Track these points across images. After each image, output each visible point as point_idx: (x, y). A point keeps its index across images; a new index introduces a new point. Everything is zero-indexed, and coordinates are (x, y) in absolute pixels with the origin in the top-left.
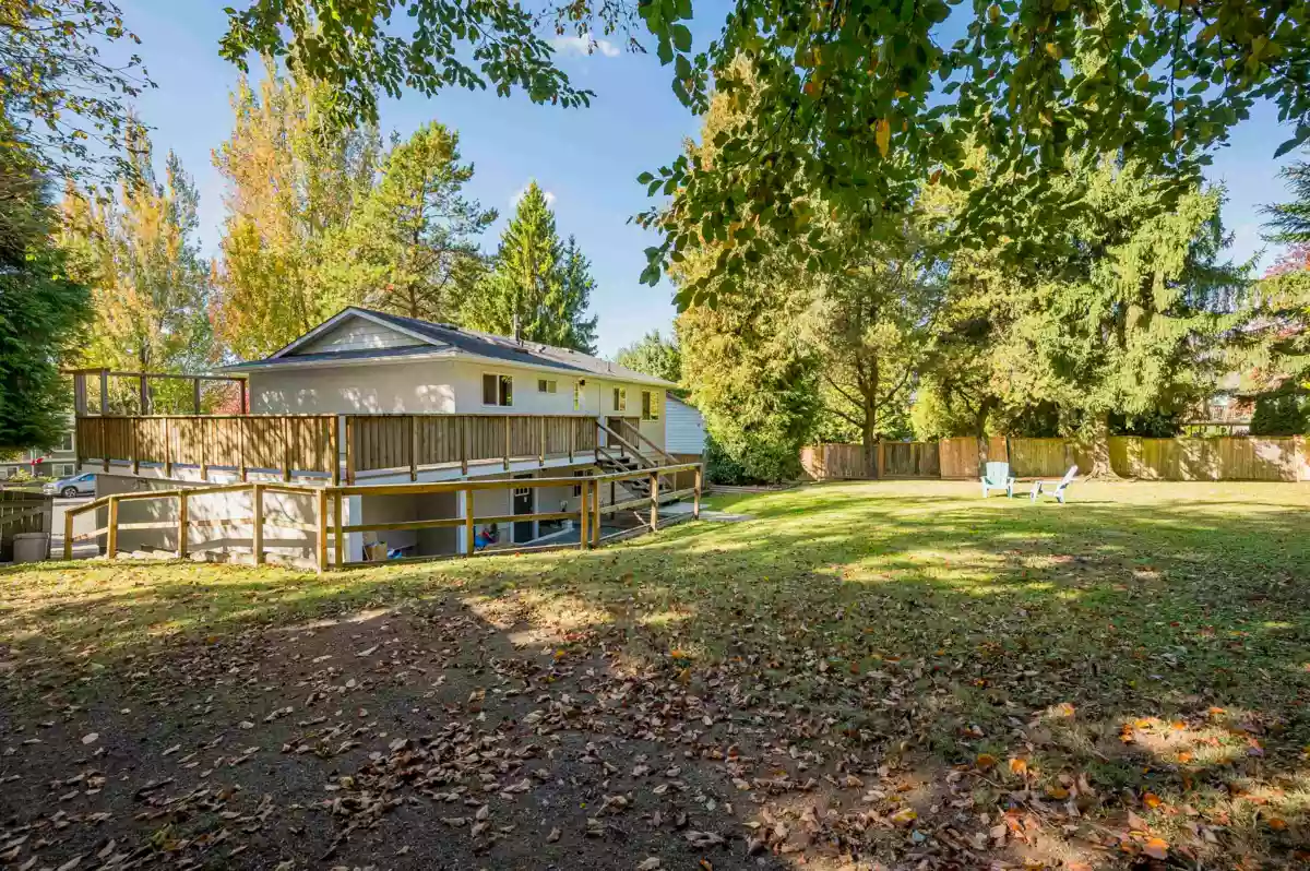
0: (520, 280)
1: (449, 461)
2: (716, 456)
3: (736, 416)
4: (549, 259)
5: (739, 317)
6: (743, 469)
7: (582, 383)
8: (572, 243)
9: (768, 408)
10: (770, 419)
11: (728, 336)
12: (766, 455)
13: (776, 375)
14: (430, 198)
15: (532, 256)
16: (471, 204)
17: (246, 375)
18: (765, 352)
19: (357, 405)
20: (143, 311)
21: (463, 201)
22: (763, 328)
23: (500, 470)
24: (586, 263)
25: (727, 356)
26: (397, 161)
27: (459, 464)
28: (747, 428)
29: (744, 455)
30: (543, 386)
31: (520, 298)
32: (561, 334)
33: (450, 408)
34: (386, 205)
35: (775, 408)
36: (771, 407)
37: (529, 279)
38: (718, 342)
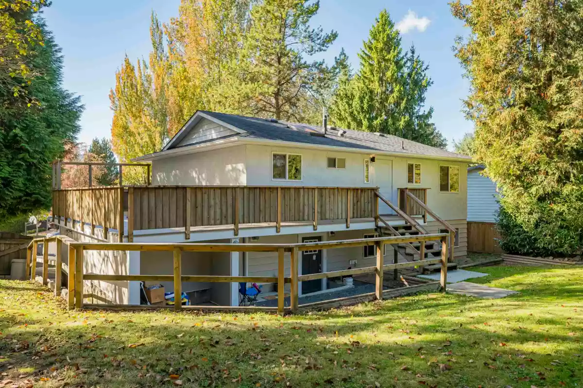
0: (371, 86)
1: (221, 224)
2: (507, 225)
3: (527, 187)
4: (393, 67)
5: (528, 89)
6: (536, 240)
7: (373, 160)
8: (413, 52)
9: (564, 178)
10: (567, 189)
11: (516, 109)
12: (561, 227)
13: (571, 144)
14: (288, 31)
15: (380, 67)
16: (316, 30)
17: (150, 162)
18: (558, 121)
19: (197, 181)
20: (153, 129)
21: (310, 30)
22: (556, 97)
23: (272, 232)
24: (424, 67)
25: (516, 129)
26: (263, 8)
27: (232, 226)
28: (541, 199)
29: (537, 225)
30: (332, 163)
31: (371, 99)
32: (402, 123)
33: (243, 181)
34: (257, 40)
35: (572, 179)
36: (568, 178)
37: (377, 84)
38: (505, 117)
